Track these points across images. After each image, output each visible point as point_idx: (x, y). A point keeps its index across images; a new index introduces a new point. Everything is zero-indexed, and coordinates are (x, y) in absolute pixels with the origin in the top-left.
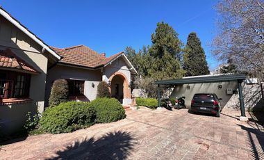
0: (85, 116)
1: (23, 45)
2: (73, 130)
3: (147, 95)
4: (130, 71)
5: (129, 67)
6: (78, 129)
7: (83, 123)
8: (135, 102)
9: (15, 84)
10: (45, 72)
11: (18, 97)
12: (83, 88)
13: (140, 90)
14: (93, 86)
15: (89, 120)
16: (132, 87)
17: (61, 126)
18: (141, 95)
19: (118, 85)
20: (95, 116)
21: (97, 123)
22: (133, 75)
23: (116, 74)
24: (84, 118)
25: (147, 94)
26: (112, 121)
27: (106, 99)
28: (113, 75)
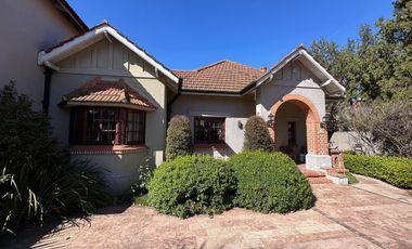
0: (211, 188)
1: (136, 71)
2: (188, 214)
3: (377, 147)
4: (324, 88)
5: (319, 81)
6: (198, 213)
7: (208, 203)
8: (340, 164)
9: (126, 125)
10: (163, 105)
11: (130, 144)
12: (223, 130)
13: (355, 134)
14: (241, 127)
15: (219, 198)
16: (331, 127)
17: (167, 201)
18: (359, 145)
19: (293, 124)
20: (235, 190)
21: (237, 205)
22: (332, 99)
23: (285, 99)
24: (209, 192)
25: (380, 144)
26: (272, 209)
27: (260, 154)
28: (279, 103)
